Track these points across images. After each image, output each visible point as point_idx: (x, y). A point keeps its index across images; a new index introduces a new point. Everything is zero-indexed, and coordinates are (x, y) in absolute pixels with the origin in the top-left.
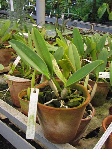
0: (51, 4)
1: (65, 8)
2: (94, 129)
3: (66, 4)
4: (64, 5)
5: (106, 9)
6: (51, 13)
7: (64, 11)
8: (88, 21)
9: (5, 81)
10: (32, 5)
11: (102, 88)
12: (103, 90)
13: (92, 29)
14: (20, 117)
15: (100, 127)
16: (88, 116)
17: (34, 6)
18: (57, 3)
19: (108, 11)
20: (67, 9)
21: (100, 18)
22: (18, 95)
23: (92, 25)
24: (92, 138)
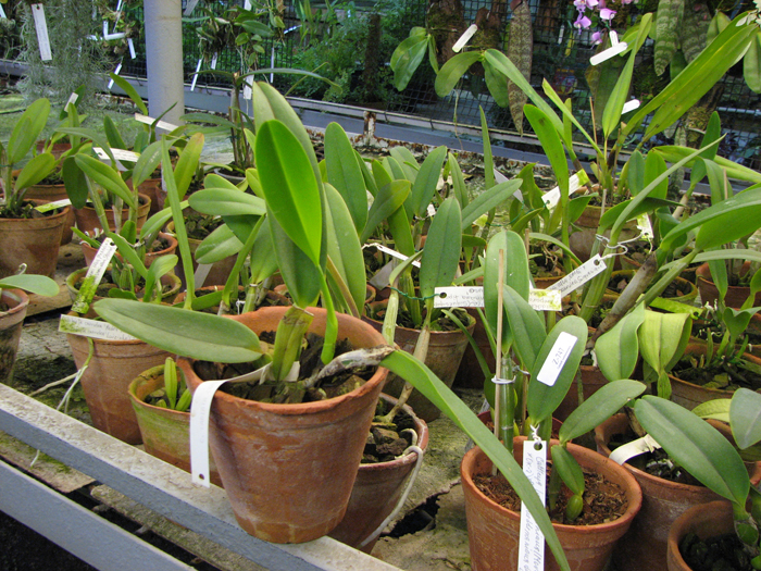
0: (200, 29)
1: (259, 49)
2: (419, 503)
3: (264, 33)
4: (253, 35)
5: (422, 51)
6: (202, 68)
7: (253, 59)
8: (348, 100)
9: (47, 348)
10: (117, 36)
11: (437, 353)
12: (439, 360)
13: (371, 134)
14: (153, 472)
15: (440, 494)
16: (407, 451)
17: (126, 38)
18: (225, 25)
19: (430, 59)
20: (268, 52)
21: (401, 87)
22: (131, 392)
23: (370, 115)
24: (417, 533)
